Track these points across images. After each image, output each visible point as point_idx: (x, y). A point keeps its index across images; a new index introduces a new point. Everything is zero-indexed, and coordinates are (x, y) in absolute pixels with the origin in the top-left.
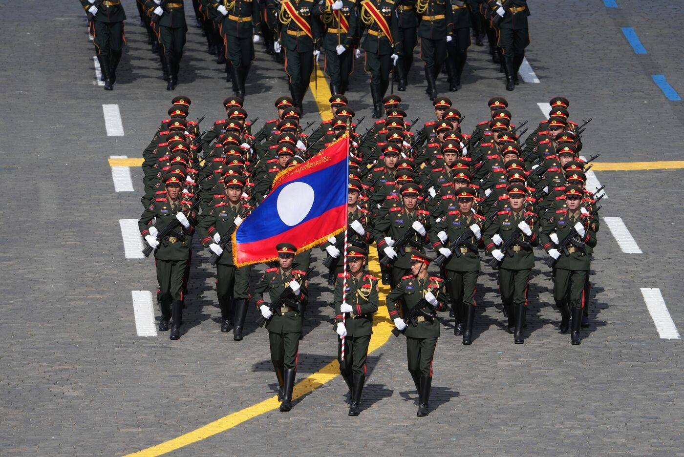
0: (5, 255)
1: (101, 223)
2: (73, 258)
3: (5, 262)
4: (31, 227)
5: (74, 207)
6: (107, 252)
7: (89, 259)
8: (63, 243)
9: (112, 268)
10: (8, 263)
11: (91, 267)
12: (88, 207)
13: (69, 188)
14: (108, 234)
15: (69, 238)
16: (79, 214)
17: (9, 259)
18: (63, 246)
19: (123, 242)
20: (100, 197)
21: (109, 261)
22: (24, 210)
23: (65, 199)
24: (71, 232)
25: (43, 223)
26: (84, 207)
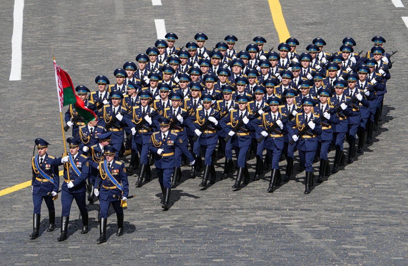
0: (98, 37)
1: (146, 21)
2: (132, 39)
3: (98, 41)
4: (111, 23)
5: (132, 13)
6: (148, 36)
7: (139, 39)
8: (127, 31)
9: (151, 44)
10: (99, 41)
11: (141, 43)
12: (139, 13)
13: (130, 3)
14: (149, 27)
15: (130, 29)
16: (135, 17)
17: (100, 39)
18: (127, 33)
19: (156, 31)
20: (145, 8)
21: (149, 41)
22: (107, 14)
23: (128, 9)
24: (131, 26)
25: (117, 21)
26: (137, 13)
